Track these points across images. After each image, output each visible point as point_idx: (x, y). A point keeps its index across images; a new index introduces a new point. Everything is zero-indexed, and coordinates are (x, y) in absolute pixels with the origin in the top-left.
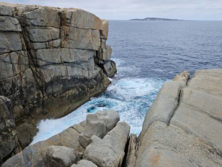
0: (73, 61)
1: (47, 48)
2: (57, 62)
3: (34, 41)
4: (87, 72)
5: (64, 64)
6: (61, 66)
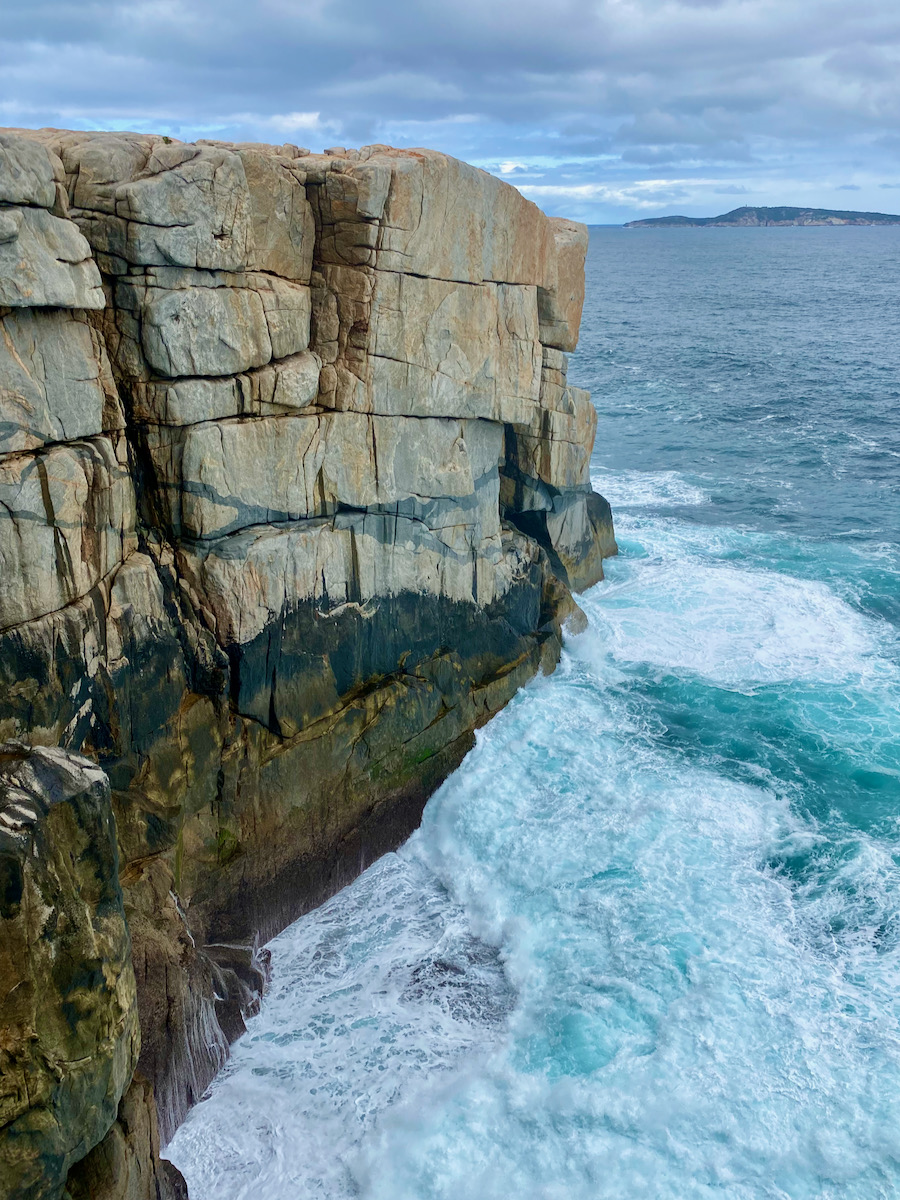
1: (242, 416)
2: (298, 507)
3: (174, 374)
4: (468, 568)
5: (340, 518)
6: (320, 537)
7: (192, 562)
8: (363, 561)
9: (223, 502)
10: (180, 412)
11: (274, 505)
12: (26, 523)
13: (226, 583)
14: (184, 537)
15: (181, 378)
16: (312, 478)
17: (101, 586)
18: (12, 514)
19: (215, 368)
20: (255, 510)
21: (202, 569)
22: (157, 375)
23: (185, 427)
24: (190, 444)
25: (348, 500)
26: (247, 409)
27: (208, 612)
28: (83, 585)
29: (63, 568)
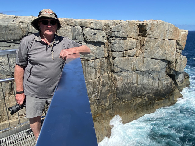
0: (145, 69)
2: (130, 69)
3: (114, 50)
4: (158, 82)
8: (139, 78)
9: (119, 68)
10: (115, 56)
12: (92, 68)
13: (117, 79)
14: (113, 72)
17: (100, 77)
18: (90, 66)
19: (120, 50)
20: (123, 69)
21: (115, 76)
24: (115, 60)
25: (138, 69)
26: (124, 56)
27: (114, 82)
29: (96, 74)
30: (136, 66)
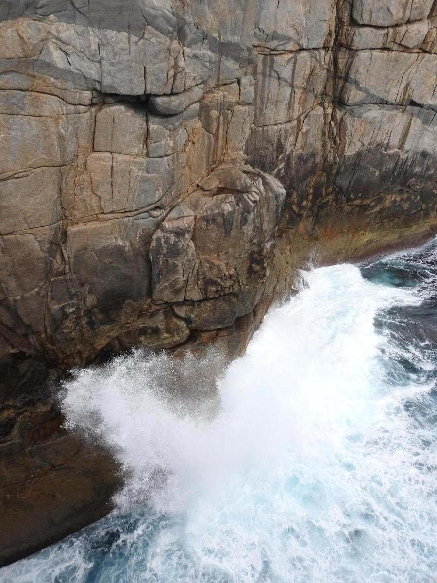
1: (384, 49)
2: (392, 98)
3: (361, 23)
5: (409, 108)
6: (396, 115)
7: (339, 114)
8: (411, 130)
9: (360, 89)
10: (358, 43)
11: (382, 95)
12: (283, 83)
13: (349, 127)
14: (339, 102)
15: (364, 25)
16: (403, 85)
17: (302, 117)
18: (279, 78)
19: (380, 22)
20: (373, 96)
21: (342, 119)
22: (354, 23)
23: (357, 50)
24: (356, 59)
25: (416, 99)
26: (387, 46)
27: (338, 139)
28: (295, 115)
29: (290, 106)
30: (413, 86)
